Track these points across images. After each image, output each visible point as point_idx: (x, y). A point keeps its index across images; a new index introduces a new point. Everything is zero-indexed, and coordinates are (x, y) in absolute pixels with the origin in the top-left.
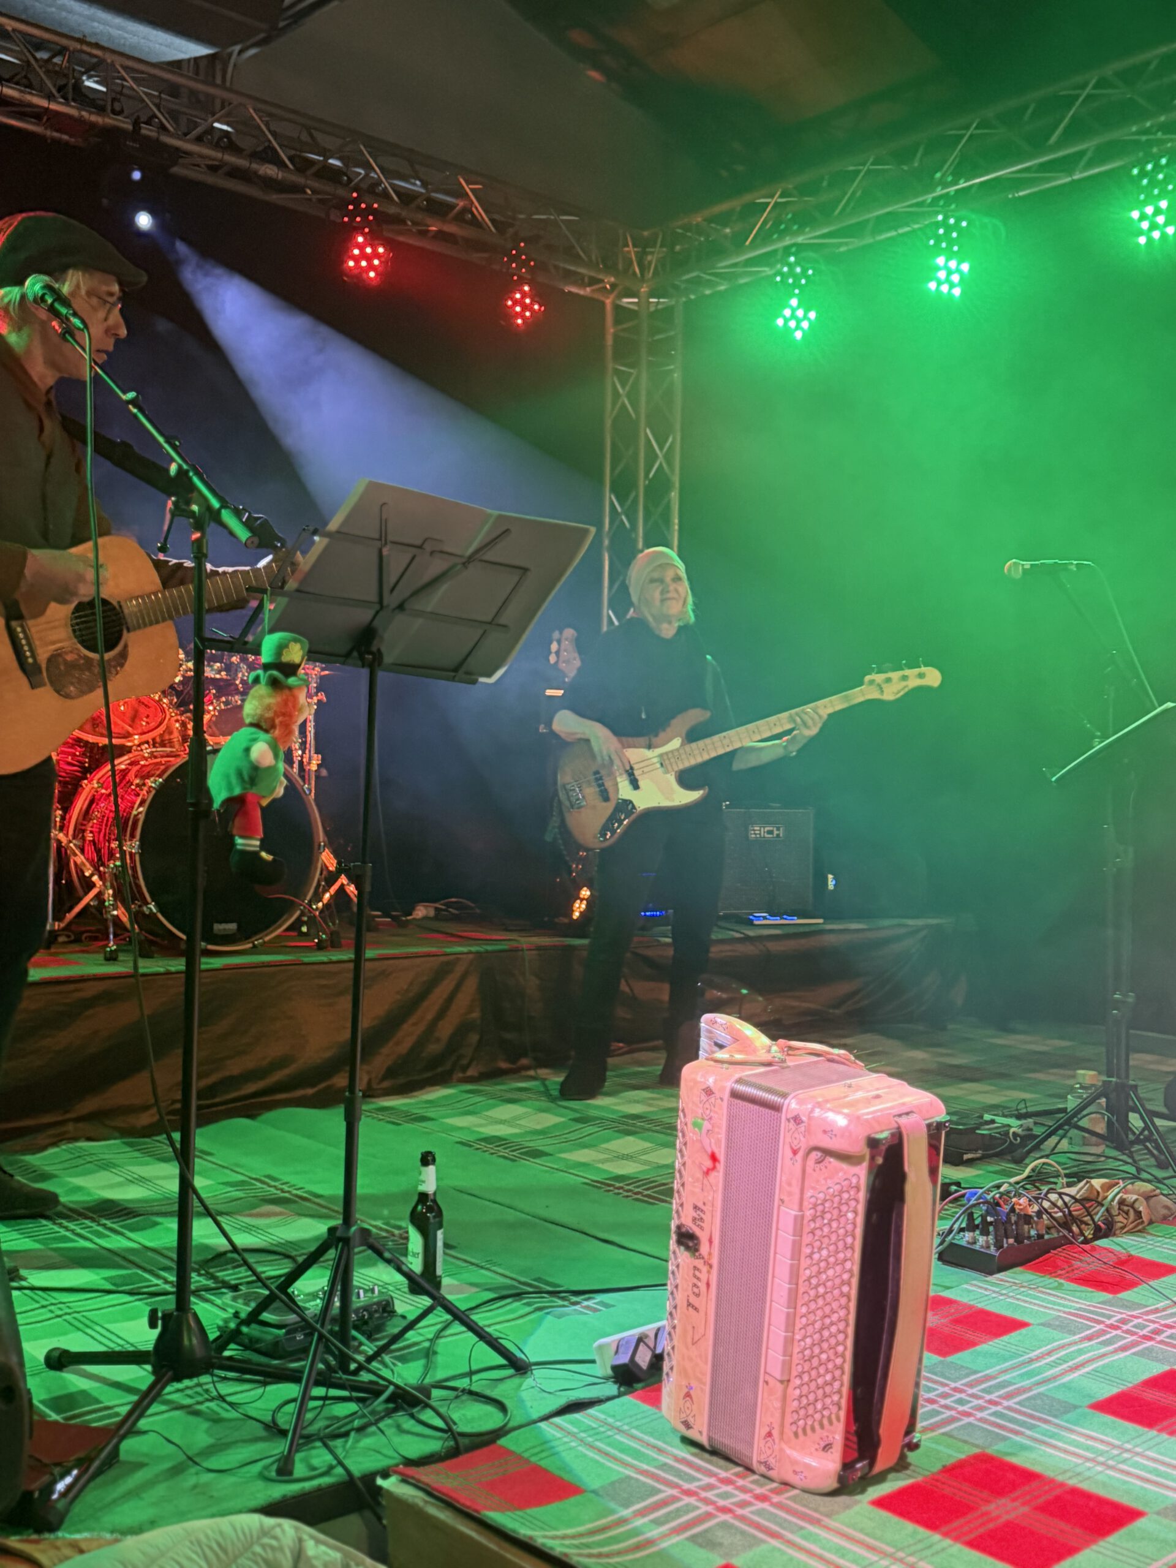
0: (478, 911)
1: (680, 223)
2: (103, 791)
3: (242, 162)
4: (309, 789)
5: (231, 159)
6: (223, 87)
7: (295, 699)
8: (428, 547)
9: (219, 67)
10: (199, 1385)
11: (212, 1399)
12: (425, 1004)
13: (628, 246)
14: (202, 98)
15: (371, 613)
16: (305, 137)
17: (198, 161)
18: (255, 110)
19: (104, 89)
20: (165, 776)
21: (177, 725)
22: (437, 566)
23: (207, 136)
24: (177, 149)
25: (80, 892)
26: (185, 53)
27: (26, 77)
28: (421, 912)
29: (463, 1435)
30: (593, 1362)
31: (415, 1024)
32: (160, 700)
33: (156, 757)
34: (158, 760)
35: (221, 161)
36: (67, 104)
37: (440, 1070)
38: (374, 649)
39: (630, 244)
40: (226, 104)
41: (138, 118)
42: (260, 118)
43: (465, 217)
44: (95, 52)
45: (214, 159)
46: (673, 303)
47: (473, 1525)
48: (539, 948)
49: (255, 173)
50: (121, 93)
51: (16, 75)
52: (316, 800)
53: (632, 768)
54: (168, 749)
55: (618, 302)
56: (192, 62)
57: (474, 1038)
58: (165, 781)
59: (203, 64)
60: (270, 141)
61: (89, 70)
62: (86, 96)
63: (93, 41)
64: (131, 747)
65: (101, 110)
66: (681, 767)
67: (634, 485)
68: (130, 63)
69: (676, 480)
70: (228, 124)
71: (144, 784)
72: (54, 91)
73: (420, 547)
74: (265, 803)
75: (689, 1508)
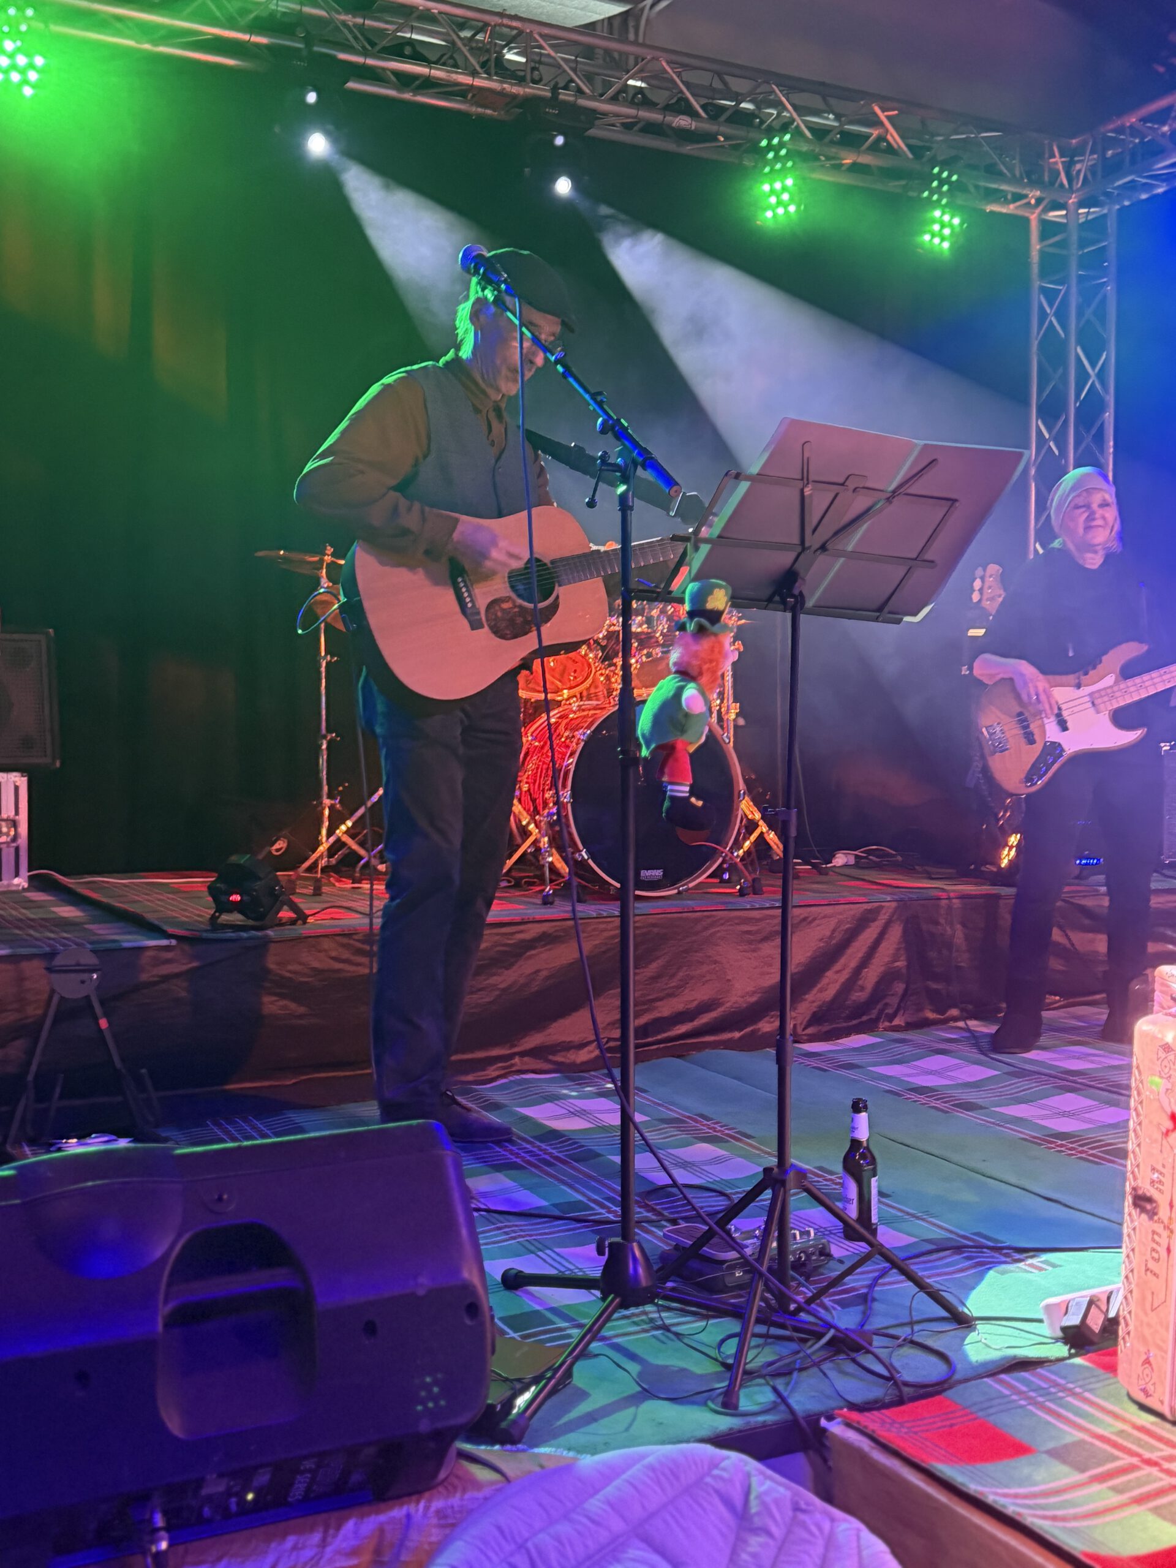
0: (899, 858)
1: (1111, 126)
2: (537, 744)
3: (656, 116)
4: (728, 738)
5: (645, 114)
6: (635, 43)
7: (721, 645)
8: (851, 485)
9: (631, 23)
10: (645, 1313)
11: (658, 1328)
12: (850, 951)
13: (1054, 156)
14: (616, 55)
15: (793, 555)
16: (717, 84)
17: (612, 120)
18: (668, 63)
19: (523, 60)
20: (593, 728)
21: (602, 679)
22: (861, 503)
23: (623, 95)
24: (593, 111)
25: (519, 840)
26: (600, 14)
27: (452, 57)
28: (840, 859)
29: (906, 1384)
30: (1040, 1321)
31: (838, 972)
32: (586, 655)
33: (584, 710)
34: (585, 713)
35: (636, 117)
36: (489, 79)
37: (865, 1018)
38: (796, 592)
39: (1057, 154)
40: (640, 60)
41: (557, 83)
42: (672, 69)
43: (881, 147)
44: (514, 24)
45: (628, 117)
46: (1105, 211)
47: (922, 1476)
48: (963, 897)
49: (669, 126)
50: (540, 62)
51: (442, 56)
52: (735, 747)
53: (1060, 709)
54: (594, 703)
55: (1044, 217)
56: (606, 23)
57: (899, 987)
58: (593, 732)
59: (616, 23)
60: (681, 92)
61: (509, 42)
62: (507, 69)
63: (513, 13)
64: (561, 701)
65: (521, 81)
66: (1116, 706)
67: (1064, 408)
68: (546, 31)
69: (1110, 399)
70: (642, 80)
71: (573, 737)
72: (478, 68)
73: (843, 484)
74: (692, 749)
75: (1149, 1480)
